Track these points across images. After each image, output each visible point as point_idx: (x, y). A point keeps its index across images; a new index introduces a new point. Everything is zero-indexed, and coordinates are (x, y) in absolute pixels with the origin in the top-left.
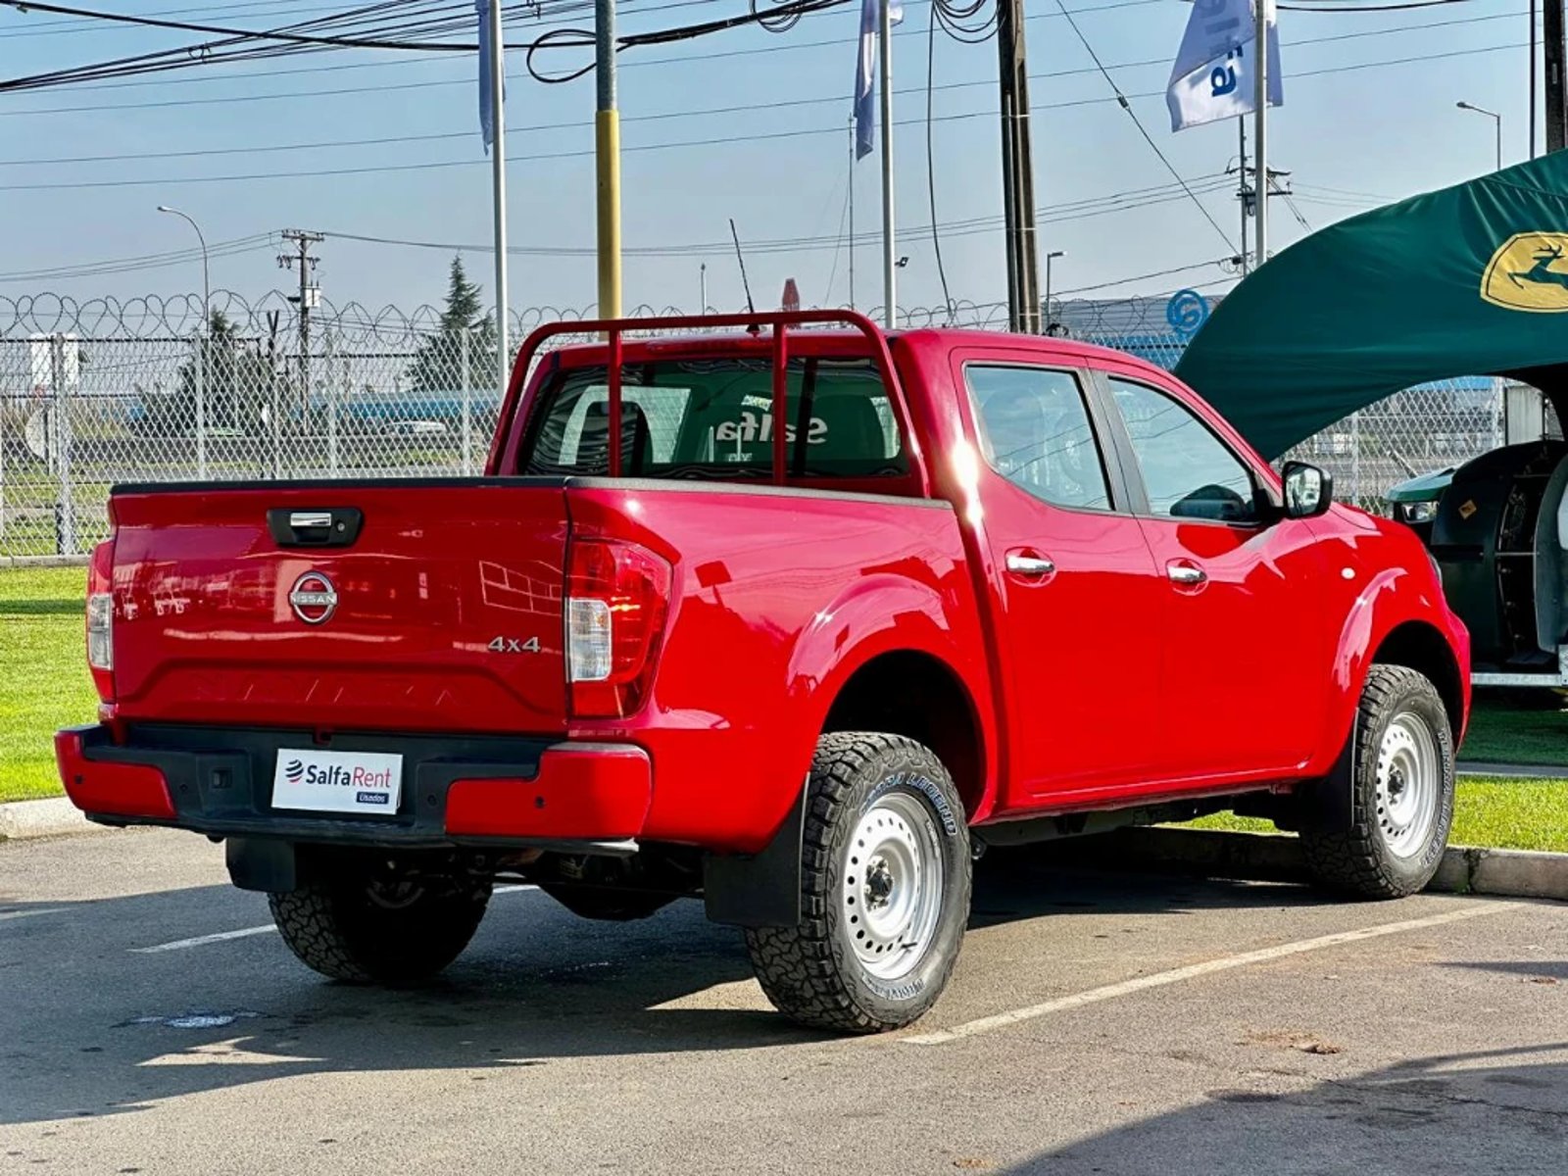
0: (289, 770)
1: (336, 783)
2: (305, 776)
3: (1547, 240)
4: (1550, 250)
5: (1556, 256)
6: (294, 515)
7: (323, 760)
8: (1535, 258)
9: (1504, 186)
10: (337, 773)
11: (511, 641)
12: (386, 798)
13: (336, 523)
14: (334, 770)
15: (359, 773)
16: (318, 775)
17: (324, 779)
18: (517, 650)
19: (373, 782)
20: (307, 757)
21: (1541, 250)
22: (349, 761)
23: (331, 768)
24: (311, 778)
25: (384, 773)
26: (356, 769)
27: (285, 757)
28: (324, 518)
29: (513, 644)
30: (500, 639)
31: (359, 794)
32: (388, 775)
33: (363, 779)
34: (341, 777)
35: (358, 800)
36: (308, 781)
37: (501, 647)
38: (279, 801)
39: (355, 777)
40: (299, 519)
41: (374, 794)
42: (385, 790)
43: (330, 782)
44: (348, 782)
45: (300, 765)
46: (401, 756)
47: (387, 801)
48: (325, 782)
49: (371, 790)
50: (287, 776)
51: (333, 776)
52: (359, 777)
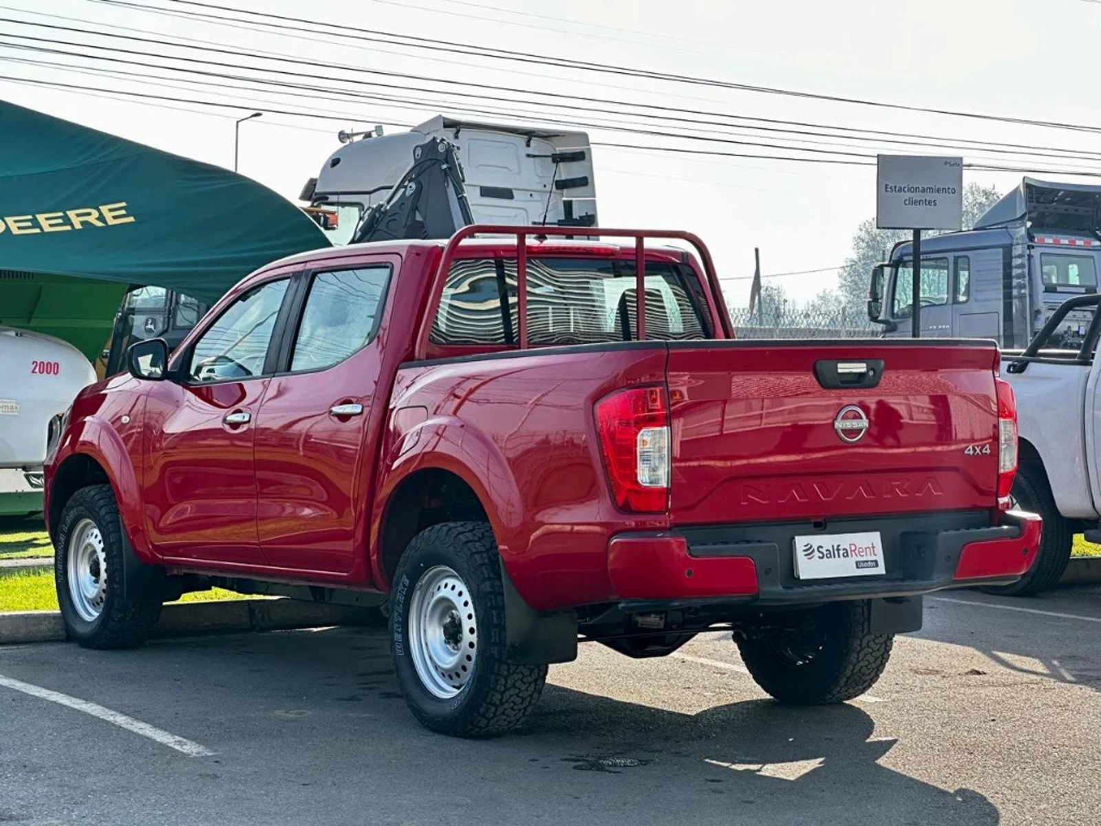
0: (805, 551)
2: (817, 554)
6: (840, 365)
7: (825, 541)
10: (838, 550)
11: (976, 448)
13: (868, 370)
14: (835, 548)
15: (853, 548)
16: (825, 553)
17: (829, 555)
18: (980, 453)
19: (864, 553)
20: (816, 540)
22: (845, 540)
23: (833, 546)
24: (821, 555)
25: (871, 546)
26: (850, 545)
27: (801, 542)
28: (862, 368)
29: (978, 450)
30: (971, 447)
32: (873, 547)
33: (857, 552)
34: (841, 552)
35: (858, 567)
36: (819, 558)
37: (971, 452)
38: (804, 574)
39: (851, 551)
40: (843, 368)
41: (867, 561)
42: (874, 558)
43: (835, 557)
44: (848, 555)
45: (811, 547)
46: (878, 533)
47: (877, 566)
48: (831, 556)
49: (865, 559)
50: (806, 555)
51: (836, 552)
52: (854, 551)
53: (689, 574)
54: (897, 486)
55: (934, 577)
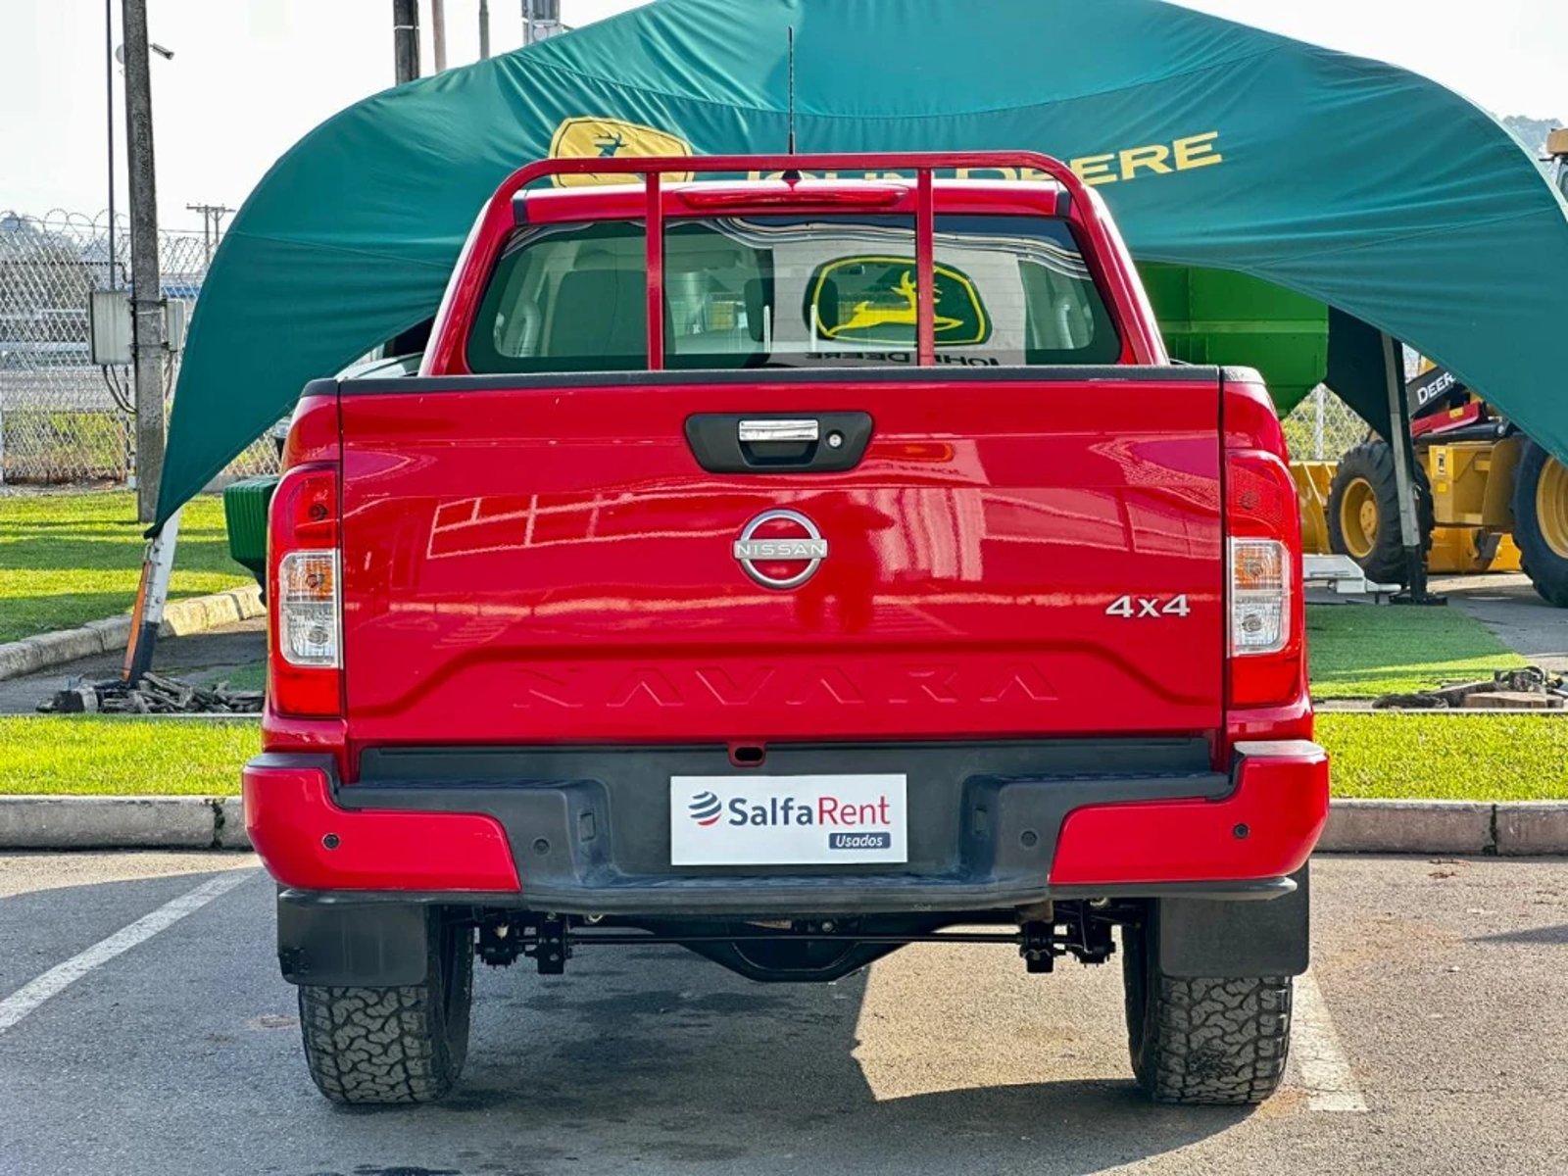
0: (693, 807)
1: (786, 822)
2: (726, 814)
3: (602, 125)
4: (610, 137)
5: (618, 144)
6: (746, 424)
7: (756, 789)
8: (598, 146)
9: (538, 64)
10: (786, 808)
11: (1143, 602)
12: (886, 839)
13: (826, 435)
14: (780, 803)
15: (829, 806)
16: (750, 813)
17: (761, 817)
18: (1154, 613)
19: (857, 818)
20: (726, 787)
21: (600, 137)
22: (807, 788)
23: (774, 801)
24: (738, 818)
25: (877, 803)
26: (821, 800)
27: (685, 790)
28: (806, 429)
29: (1148, 607)
30: (1126, 600)
31: (833, 837)
32: (883, 806)
33: (837, 815)
34: (793, 814)
35: (833, 845)
36: (733, 822)
37: (1127, 612)
38: (683, 854)
39: (822, 812)
40: (754, 430)
41: (861, 835)
42: (880, 828)
43: (774, 822)
44: (810, 821)
45: (714, 799)
46: (904, 777)
47: (886, 843)
48: (764, 821)
49: (857, 829)
50: (694, 816)
51: (780, 814)
52: (830, 812)
53: (331, 842)
54: (925, 681)
55: (993, 876)
